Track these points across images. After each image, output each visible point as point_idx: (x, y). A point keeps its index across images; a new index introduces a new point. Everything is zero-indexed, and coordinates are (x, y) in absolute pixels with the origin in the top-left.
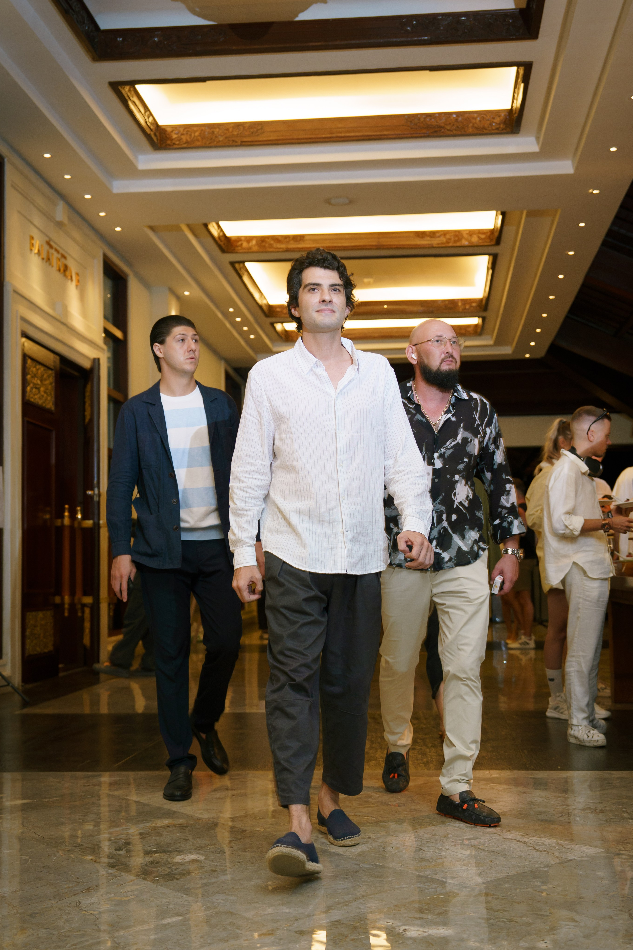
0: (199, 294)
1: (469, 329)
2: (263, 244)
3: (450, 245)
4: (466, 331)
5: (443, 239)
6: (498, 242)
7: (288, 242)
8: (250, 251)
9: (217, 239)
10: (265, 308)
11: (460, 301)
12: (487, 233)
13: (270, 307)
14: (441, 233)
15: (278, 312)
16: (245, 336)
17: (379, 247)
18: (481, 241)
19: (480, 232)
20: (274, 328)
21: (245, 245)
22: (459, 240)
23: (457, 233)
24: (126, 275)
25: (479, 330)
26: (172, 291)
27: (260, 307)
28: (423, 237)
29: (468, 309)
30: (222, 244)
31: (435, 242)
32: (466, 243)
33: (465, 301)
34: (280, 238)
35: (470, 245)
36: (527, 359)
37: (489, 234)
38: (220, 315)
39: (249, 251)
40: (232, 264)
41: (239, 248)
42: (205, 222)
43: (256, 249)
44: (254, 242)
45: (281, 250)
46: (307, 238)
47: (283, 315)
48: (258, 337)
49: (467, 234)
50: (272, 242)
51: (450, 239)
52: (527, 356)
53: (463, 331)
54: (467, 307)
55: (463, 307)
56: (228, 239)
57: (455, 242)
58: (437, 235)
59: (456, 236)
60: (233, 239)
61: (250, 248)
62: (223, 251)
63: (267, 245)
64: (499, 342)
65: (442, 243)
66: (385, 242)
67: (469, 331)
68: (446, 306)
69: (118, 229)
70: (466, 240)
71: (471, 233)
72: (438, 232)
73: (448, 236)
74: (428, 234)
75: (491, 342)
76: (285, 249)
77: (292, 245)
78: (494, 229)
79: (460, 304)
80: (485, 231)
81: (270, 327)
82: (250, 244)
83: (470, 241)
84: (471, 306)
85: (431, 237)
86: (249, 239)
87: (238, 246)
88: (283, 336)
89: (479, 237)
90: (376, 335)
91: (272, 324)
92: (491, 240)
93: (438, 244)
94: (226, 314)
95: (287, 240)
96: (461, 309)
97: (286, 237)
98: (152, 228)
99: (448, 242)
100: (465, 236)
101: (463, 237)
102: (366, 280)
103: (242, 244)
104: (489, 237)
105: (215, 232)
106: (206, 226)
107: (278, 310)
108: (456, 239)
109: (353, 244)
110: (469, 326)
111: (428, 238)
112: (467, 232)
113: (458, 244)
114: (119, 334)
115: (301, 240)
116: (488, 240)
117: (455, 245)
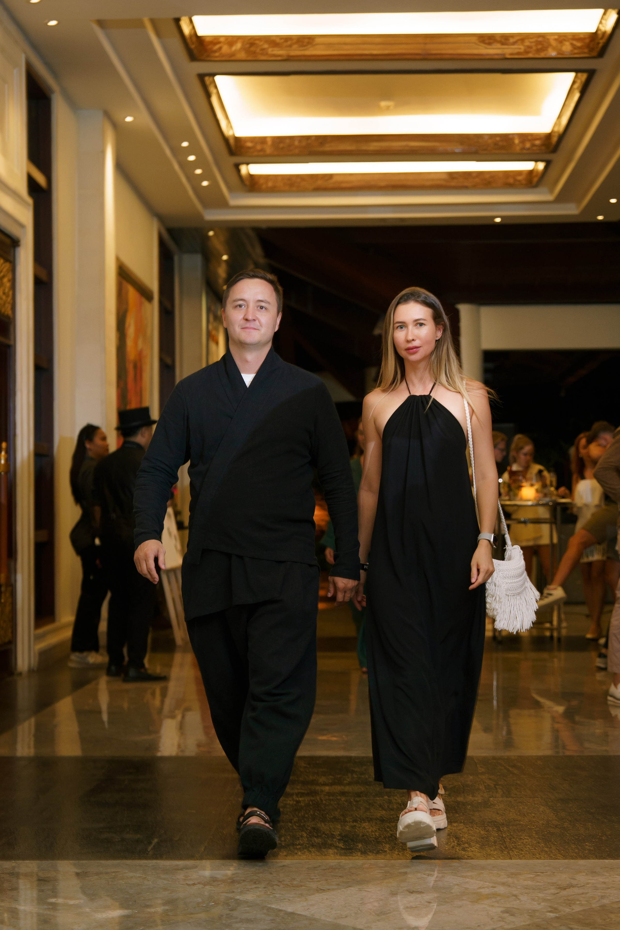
0: (146, 120)
1: (520, 178)
2: (253, 49)
3: (531, 55)
4: (515, 180)
5: (520, 48)
6: (601, 53)
7: (290, 46)
8: (233, 58)
9: (189, 41)
10: (232, 142)
11: (516, 137)
12: (585, 39)
13: (238, 140)
14: (518, 38)
15: (249, 148)
16: (195, 181)
17: (426, 57)
18: (576, 51)
19: (575, 37)
20: (239, 171)
21: (225, 49)
22: (544, 49)
23: (540, 39)
24: (52, 92)
25: (535, 180)
26: (107, 115)
27: (226, 140)
28: (490, 44)
29: (528, 149)
30: (193, 46)
31: (508, 51)
32: (553, 54)
33: (524, 137)
34: (278, 41)
35: (560, 56)
36: (600, 222)
37: (587, 41)
38: (168, 152)
39: (230, 59)
40: (201, 77)
41: (217, 54)
42: (177, 16)
43: (242, 55)
44: (239, 46)
45: (279, 58)
46: (318, 40)
47: (256, 153)
48: (214, 183)
49: (556, 40)
50: (266, 46)
51: (530, 47)
52: (600, 218)
53: (511, 181)
54: (528, 145)
55: (521, 145)
56: (200, 40)
57: (538, 51)
58: (512, 40)
59: (538, 43)
60: (208, 39)
61: (233, 55)
62: (193, 57)
63: (258, 50)
64: (561, 198)
65: (518, 53)
66: (435, 49)
67: (519, 181)
68: (496, 144)
69: (53, 23)
70: (554, 49)
71: (562, 38)
72: (512, 35)
73: (527, 43)
74: (498, 39)
75: (550, 198)
76: (285, 58)
77: (296, 51)
78: (596, 33)
79: (517, 141)
80: (582, 36)
81: (233, 171)
82: (234, 48)
83: (560, 52)
84: (533, 145)
85: (503, 44)
86: (232, 40)
87: (215, 52)
88: (247, 183)
89: (572, 44)
90: (383, 184)
91: (237, 167)
92: (591, 50)
93: (511, 54)
94: (177, 151)
95: (289, 43)
96: (518, 149)
97: (287, 39)
98: (101, 23)
99: (527, 52)
100: (554, 43)
101: (550, 45)
102: (383, 104)
103: (220, 48)
104: (588, 46)
105: (186, 30)
106: (177, 21)
107: (249, 144)
108: (540, 47)
109: (386, 52)
110: (520, 173)
111: (499, 46)
112: (556, 37)
113: (542, 55)
114: (40, 179)
115: (309, 43)
116: (586, 50)
117: (537, 56)
